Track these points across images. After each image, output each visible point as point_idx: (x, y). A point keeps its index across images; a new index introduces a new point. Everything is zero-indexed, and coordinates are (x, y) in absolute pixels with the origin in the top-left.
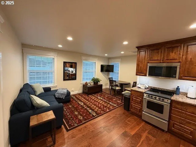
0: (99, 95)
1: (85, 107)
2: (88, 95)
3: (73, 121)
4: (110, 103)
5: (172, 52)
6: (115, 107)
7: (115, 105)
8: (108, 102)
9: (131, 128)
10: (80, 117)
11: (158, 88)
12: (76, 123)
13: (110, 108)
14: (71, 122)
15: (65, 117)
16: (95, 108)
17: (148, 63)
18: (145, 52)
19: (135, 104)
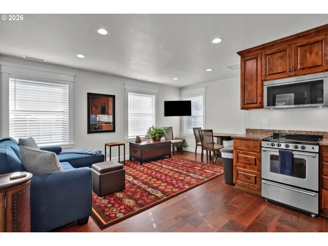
0: (164, 163)
1: (138, 184)
2: (141, 164)
3: (113, 209)
4: (191, 174)
5: (311, 53)
6: (202, 180)
7: (201, 178)
8: (185, 173)
9: (243, 215)
10: (129, 202)
11: (289, 131)
12: (120, 212)
13: (192, 183)
14: (108, 211)
15: (95, 202)
16: (160, 184)
17: (265, 80)
18: (255, 60)
19: (245, 167)
